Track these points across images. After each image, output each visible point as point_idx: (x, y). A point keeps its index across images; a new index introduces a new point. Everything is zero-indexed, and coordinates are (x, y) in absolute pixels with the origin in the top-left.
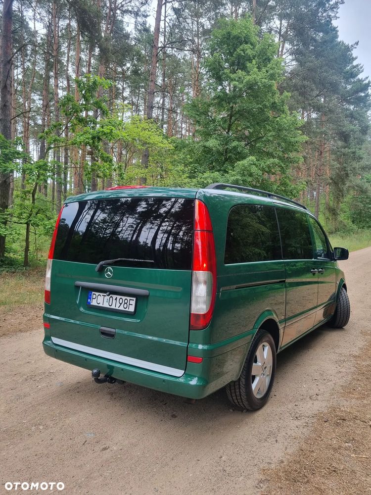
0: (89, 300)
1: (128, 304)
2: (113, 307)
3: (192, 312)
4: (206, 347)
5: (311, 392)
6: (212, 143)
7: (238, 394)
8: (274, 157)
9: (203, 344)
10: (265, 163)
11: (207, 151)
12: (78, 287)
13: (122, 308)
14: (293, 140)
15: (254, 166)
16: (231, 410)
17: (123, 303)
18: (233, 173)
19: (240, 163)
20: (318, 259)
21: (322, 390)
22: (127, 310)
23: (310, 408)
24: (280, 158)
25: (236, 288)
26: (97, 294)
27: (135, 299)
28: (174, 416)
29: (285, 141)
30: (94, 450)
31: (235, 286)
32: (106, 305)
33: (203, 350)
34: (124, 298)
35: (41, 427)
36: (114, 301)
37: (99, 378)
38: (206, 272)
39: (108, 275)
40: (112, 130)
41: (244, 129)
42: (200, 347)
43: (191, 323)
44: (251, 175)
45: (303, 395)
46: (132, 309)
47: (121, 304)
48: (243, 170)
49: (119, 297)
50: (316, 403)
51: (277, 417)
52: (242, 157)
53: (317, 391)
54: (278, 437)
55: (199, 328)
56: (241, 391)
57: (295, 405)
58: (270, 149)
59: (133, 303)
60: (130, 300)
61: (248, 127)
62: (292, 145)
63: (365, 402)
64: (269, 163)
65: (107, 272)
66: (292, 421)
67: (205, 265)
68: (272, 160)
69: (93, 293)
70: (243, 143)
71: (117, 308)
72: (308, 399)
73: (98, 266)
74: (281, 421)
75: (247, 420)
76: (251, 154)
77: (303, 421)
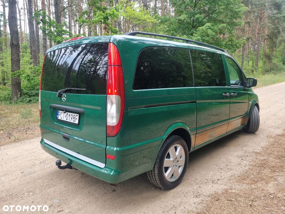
0: (57, 116)
1: (75, 118)
2: (68, 120)
3: (108, 124)
4: (118, 149)
5: (215, 178)
6: (183, 17)
7: (154, 179)
8: (224, 23)
9: (117, 147)
10: (217, 27)
11: (181, 22)
12: (51, 107)
13: (72, 121)
14: (237, 10)
15: (210, 30)
16: (153, 188)
17: (73, 118)
18: (196, 35)
19: (200, 28)
20: (231, 86)
21: (223, 176)
22: (74, 122)
23: (209, 189)
24: (228, 23)
25: (145, 107)
26: (61, 112)
27: (78, 115)
28: (114, 191)
29: (232, 11)
30: (53, 211)
31: (144, 106)
32: (65, 119)
33: (116, 151)
34: (73, 114)
35: (31, 194)
36: (69, 116)
37: (61, 166)
38: (117, 96)
39: (64, 99)
40: (114, 11)
41: (204, 6)
42: (115, 149)
43: (107, 132)
44: (208, 36)
45: (207, 180)
46: (77, 122)
47: (72, 118)
48: (203, 33)
49: (71, 114)
50: (215, 185)
51: (183, 195)
52: (202, 24)
53: (219, 177)
54: (178, 210)
55: (112, 136)
56: (156, 178)
57: (199, 187)
58: (221, 17)
59: (78, 117)
60: (76, 116)
61: (207, 4)
62: (237, 14)
63: (253, 186)
64: (220, 27)
65: (63, 97)
66: (192, 198)
67: (116, 91)
68: (222, 25)
69: (59, 111)
70: (203, 16)
71: (70, 121)
72: (211, 183)
73: (58, 93)
74: (185, 198)
75: (161, 196)
76: (208, 22)
77: (201, 199)
